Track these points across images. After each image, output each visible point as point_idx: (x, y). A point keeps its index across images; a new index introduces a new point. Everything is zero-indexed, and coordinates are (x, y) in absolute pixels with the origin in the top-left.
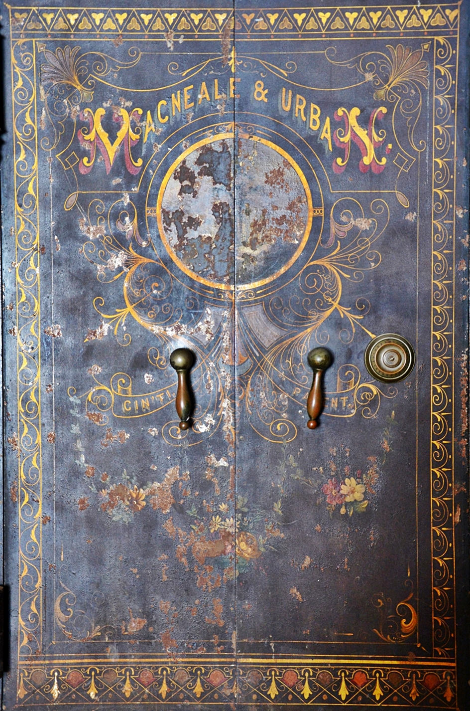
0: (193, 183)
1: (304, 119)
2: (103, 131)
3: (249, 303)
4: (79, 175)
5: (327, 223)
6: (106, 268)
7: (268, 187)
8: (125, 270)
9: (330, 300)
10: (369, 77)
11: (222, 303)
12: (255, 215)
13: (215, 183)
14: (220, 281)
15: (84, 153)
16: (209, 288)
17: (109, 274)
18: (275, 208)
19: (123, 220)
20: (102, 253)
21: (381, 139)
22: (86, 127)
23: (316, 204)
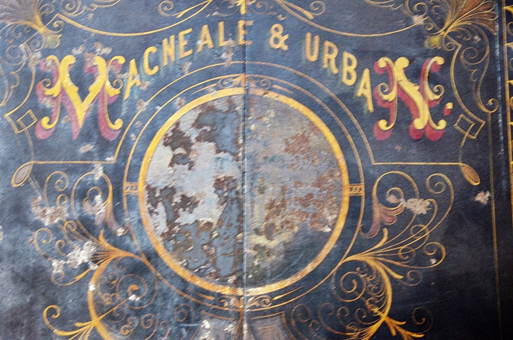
0: (189, 151)
1: (335, 71)
2: (71, 83)
3: (264, 313)
4: (35, 140)
5: (369, 204)
6: (65, 265)
7: (288, 157)
8: (93, 267)
9: (376, 310)
10: (418, 20)
11: (226, 314)
12: (272, 192)
13: (218, 151)
14: (224, 282)
15: (43, 112)
16: (207, 293)
17: (69, 273)
18: (298, 183)
19: (92, 199)
20: (60, 245)
21: (437, 97)
22: (48, 78)
23: (354, 180)
